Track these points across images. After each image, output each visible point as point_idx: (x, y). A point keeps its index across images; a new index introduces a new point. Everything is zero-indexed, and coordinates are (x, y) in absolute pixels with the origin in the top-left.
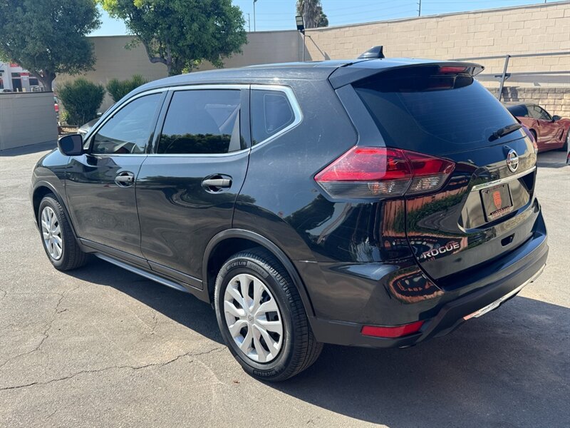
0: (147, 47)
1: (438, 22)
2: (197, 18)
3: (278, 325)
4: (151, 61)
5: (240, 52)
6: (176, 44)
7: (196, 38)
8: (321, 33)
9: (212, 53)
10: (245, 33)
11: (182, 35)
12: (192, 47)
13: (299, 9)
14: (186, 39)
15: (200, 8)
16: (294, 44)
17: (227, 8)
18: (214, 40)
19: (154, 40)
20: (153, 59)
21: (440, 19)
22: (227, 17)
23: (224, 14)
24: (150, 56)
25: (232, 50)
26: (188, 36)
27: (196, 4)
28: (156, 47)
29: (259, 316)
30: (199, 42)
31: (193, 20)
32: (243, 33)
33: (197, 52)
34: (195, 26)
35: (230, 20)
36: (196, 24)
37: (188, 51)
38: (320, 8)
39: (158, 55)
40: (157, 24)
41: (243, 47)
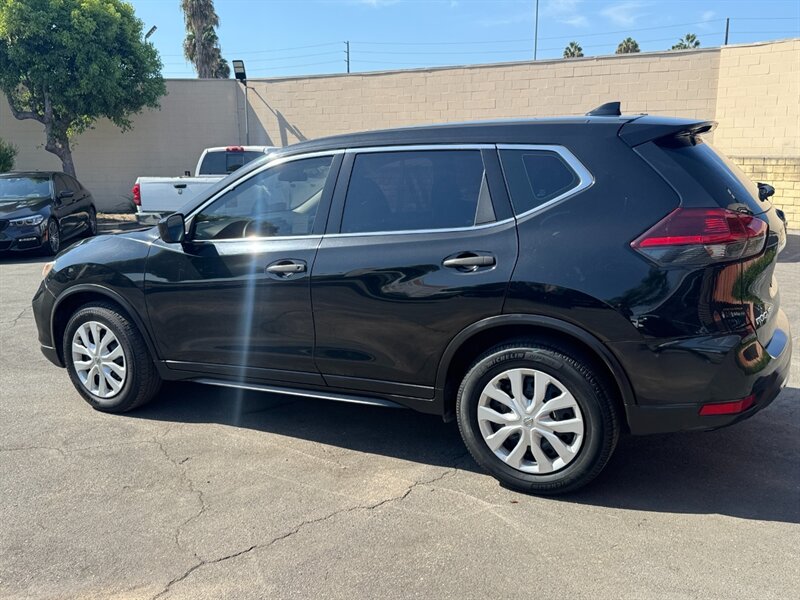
0: (10, 97)
1: (426, 78)
2: (96, 57)
3: (578, 423)
4: (16, 117)
5: (156, 105)
6: (61, 91)
7: (95, 85)
8: (270, 84)
9: (116, 107)
10: (163, 80)
11: (73, 81)
12: (86, 97)
13: (187, 49)
14: (78, 86)
15: (99, 42)
16: (231, 97)
17: (138, 44)
18: (120, 89)
19: (21, 85)
20: (19, 114)
21: (428, 74)
22: (138, 58)
23: (132, 53)
24: (15, 109)
25: (143, 104)
26: (83, 82)
27: (94, 37)
28: (26, 95)
29: (543, 417)
30: (99, 92)
31: (90, 60)
32: (160, 81)
33: (94, 105)
34: (94, 68)
35: (142, 62)
36: (95, 66)
37: (82, 103)
38: (218, 51)
39: (27, 109)
40: (30, 64)
41: (161, 100)
